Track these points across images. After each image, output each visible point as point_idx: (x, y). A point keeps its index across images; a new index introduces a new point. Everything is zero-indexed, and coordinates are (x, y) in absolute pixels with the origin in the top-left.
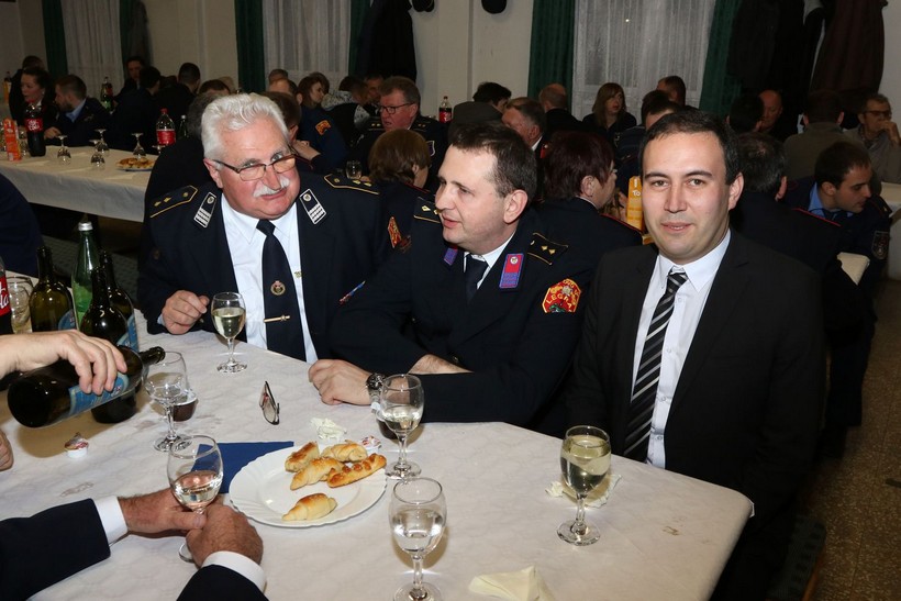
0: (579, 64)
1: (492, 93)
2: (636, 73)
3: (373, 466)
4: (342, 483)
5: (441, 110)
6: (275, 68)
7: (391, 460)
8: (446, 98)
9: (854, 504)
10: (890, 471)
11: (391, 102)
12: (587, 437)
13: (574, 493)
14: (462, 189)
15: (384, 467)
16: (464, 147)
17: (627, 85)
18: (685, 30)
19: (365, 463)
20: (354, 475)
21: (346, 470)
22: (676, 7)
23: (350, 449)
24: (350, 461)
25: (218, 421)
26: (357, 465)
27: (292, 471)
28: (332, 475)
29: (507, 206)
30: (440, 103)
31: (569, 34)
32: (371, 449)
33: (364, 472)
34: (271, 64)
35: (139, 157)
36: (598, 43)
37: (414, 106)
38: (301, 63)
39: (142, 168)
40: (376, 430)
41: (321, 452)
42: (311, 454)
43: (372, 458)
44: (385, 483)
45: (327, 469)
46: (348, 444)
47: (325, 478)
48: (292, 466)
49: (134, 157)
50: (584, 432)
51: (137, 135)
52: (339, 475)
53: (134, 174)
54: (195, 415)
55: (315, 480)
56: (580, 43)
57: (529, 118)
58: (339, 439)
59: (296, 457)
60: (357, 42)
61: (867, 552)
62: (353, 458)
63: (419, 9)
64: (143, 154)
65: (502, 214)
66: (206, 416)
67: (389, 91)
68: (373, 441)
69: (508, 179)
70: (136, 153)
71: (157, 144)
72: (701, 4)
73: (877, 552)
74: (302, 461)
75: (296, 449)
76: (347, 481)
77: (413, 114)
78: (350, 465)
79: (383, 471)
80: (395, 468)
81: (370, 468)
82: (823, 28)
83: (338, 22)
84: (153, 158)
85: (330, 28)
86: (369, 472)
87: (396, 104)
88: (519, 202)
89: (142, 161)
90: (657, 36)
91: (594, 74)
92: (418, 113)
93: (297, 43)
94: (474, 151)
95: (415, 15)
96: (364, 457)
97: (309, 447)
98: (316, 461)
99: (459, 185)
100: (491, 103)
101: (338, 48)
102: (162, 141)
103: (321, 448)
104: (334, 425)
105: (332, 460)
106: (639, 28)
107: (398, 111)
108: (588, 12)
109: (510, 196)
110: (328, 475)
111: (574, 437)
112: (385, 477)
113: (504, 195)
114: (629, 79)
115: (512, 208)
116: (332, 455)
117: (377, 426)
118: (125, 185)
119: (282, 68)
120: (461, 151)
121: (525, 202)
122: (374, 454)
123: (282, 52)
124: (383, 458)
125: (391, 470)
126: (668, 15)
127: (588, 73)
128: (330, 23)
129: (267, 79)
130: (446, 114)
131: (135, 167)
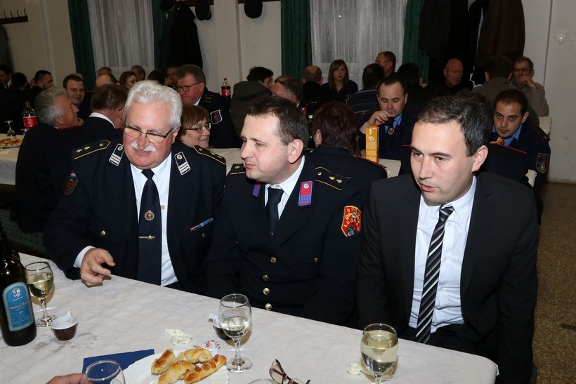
0: (316, 49)
1: (260, 74)
2: (356, 53)
3: (217, 364)
4: (196, 380)
5: (223, 88)
6: (103, 66)
7: (230, 357)
8: (225, 79)
9: (542, 344)
10: (562, 317)
11: (185, 84)
12: (380, 331)
13: (372, 373)
14: (258, 143)
15: (225, 364)
16: (256, 115)
17: (350, 62)
18: (387, 21)
19: (211, 363)
20: (204, 372)
21: (198, 369)
22: (380, 6)
23: (199, 353)
24: (199, 362)
25: (95, 338)
26: (206, 366)
27: (157, 374)
28: (188, 375)
29: (290, 152)
30: (221, 83)
31: (307, 28)
32: (214, 351)
33: (212, 370)
34: (99, 64)
35: (12, 137)
36: (328, 33)
37: (202, 84)
38: (120, 61)
39: (14, 145)
40: (213, 335)
41: (176, 356)
42: (169, 360)
43: (216, 359)
44: (228, 377)
45: (184, 370)
46: (197, 349)
47: (183, 377)
48: (157, 370)
49: (8, 137)
50: (377, 328)
51: (9, 122)
52: (192, 374)
53: (9, 150)
54: (77, 334)
55: (175, 379)
56: (315, 35)
57: (289, 90)
58: (189, 345)
59: (158, 363)
60: (159, 45)
61: (557, 378)
62: (202, 360)
63: (201, 19)
64: (14, 135)
65: (286, 157)
66: (84, 334)
67: (183, 76)
68: (213, 343)
69: (289, 133)
70: (9, 135)
71: (24, 127)
72: (397, 2)
73: (563, 377)
74: (163, 366)
75: (157, 356)
76: (199, 378)
77: (201, 90)
78: (200, 365)
79: (225, 367)
80: (233, 364)
81: (215, 366)
82: (482, 14)
83: (145, 30)
84: (21, 138)
85: (139, 35)
86: (214, 370)
87: (189, 84)
88: (298, 148)
89: (14, 140)
90: (369, 26)
91: (327, 55)
92: (206, 89)
93: (116, 48)
94: (263, 116)
95: (198, 22)
96: (210, 358)
97: (167, 354)
98: (174, 365)
99: (255, 140)
100: (260, 81)
101: (145, 50)
102: (28, 125)
103: (176, 353)
104: (182, 334)
105: (186, 363)
106: (356, 21)
107: (191, 89)
108: (320, 14)
109: (291, 145)
110: (185, 374)
111: (370, 332)
112: (227, 372)
113: (286, 143)
114: (351, 57)
115: (294, 153)
116: (185, 359)
117: (214, 331)
118: (4, 159)
119: (108, 66)
120: (254, 118)
121: (302, 147)
122: (217, 356)
123: (106, 55)
124: (224, 358)
125: (230, 365)
126: (375, 11)
127: (323, 55)
128: (139, 31)
129: (97, 75)
130: (227, 91)
131: (9, 145)
